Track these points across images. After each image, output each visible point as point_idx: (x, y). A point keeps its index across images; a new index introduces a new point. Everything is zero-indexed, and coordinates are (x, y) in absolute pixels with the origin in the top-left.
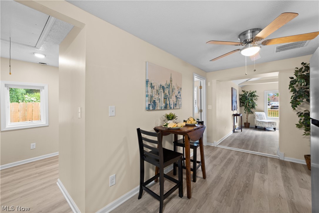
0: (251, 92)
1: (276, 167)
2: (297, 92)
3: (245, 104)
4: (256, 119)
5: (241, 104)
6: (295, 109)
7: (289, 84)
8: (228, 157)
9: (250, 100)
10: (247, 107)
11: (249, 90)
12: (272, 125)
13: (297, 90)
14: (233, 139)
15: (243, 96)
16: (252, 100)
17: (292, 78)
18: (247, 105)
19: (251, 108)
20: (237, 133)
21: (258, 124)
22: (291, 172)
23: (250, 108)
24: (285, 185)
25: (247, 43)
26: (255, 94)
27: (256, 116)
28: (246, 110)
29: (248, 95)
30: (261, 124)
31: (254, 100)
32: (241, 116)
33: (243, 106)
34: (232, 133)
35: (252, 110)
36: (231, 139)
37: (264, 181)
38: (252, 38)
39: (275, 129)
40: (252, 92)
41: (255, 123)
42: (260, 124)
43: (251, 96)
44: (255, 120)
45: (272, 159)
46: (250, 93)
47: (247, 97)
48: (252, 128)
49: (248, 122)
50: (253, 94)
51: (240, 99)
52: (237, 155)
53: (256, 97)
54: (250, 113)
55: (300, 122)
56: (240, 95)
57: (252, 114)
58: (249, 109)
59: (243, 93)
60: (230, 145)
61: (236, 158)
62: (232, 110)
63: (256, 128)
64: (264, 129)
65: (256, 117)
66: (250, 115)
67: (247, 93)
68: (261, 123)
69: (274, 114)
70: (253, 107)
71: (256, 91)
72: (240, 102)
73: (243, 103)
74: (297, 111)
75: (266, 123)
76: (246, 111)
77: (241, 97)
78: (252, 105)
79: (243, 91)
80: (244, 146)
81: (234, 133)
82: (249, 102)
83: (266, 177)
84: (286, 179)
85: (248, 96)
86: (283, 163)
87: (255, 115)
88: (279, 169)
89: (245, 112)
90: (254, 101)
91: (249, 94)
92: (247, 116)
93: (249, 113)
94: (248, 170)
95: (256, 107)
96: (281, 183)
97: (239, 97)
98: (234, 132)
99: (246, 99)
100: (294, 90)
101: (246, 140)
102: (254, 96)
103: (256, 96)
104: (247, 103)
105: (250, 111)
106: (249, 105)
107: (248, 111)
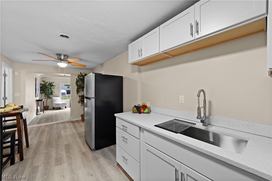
0: (50, 83)
1: (70, 125)
2: (79, 86)
5: (42, 91)
6: (78, 94)
7: (76, 82)
8: (40, 130)
9: (50, 89)
10: (46, 94)
11: (49, 81)
12: (64, 105)
13: (79, 85)
14: (39, 119)
15: (43, 86)
16: (51, 88)
17: (77, 79)
18: (47, 92)
19: (50, 94)
20: (40, 115)
22: (76, 124)
24: (75, 129)
25: (61, 60)
28: (46, 96)
29: (47, 84)
31: (52, 89)
32: (44, 101)
33: (43, 93)
34: (36, 115)
35: (51, 96)
36: (37, 120)
37: (66, 132)
38: (64, 59)
39: (66, 107)
41: (53, 106)
42: (56, 105)
43: (50, 86)
45: (68, 122)
47: (46, 86)
48: (50, 109)
49: (48, 105)
51: (41, 88)
52: (46, 127)
53: (54, 86)
55: (79, 100)
56: (40, 84)
57: (51, 99)
58: (48, 96)
59: (43, 83)
60: (38, 123)
61: (47, 129)
62: (36, 96)
63: (54, 109)
64: (60, 109)
65: (54, 101)
66: (49, 100)
69: (64, 98)
70: (51, 94)
71: (54, 82)
72: (41, 90)
73: (43, 90)
74: (78, 95)
75: (61, 104)
77: (41, 86)
79: (43, 81)
80: (49, 121)
81: (37, 116)
82: (49, 90)
83: (67, 130)
84: (75, 127)
85: (48, 85)
86: (73, 122)
87: (53, 99)
88: (72, 125)
89: (45, 98)
92: (47, 101)
94: (57, 131)
95: (53, 93)
96: (73, 129)
97: (40, 86)
98: (37, 114)
99: (46, 88)
100: (77, 85)
101: (49, 117)
102: (52, 85)
104: (47, 90)
105: (49, 96)
106: (48, 93)
107: (47, 97)
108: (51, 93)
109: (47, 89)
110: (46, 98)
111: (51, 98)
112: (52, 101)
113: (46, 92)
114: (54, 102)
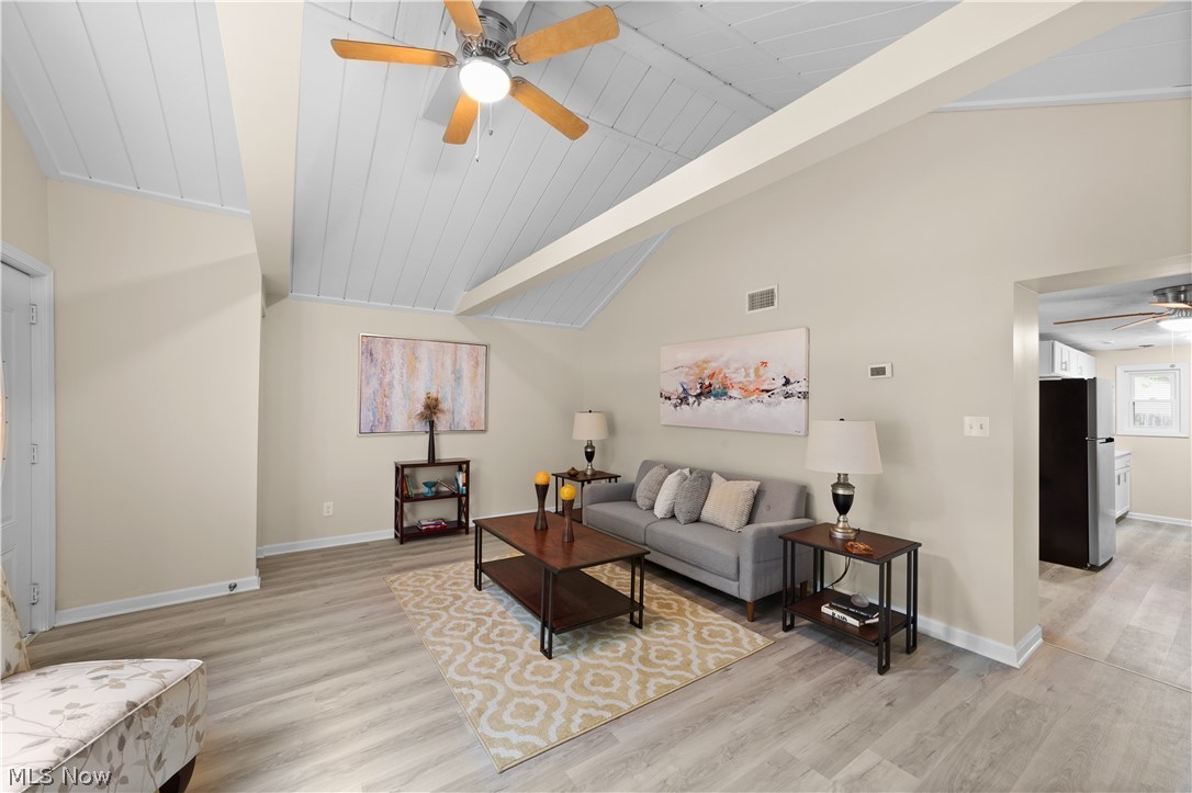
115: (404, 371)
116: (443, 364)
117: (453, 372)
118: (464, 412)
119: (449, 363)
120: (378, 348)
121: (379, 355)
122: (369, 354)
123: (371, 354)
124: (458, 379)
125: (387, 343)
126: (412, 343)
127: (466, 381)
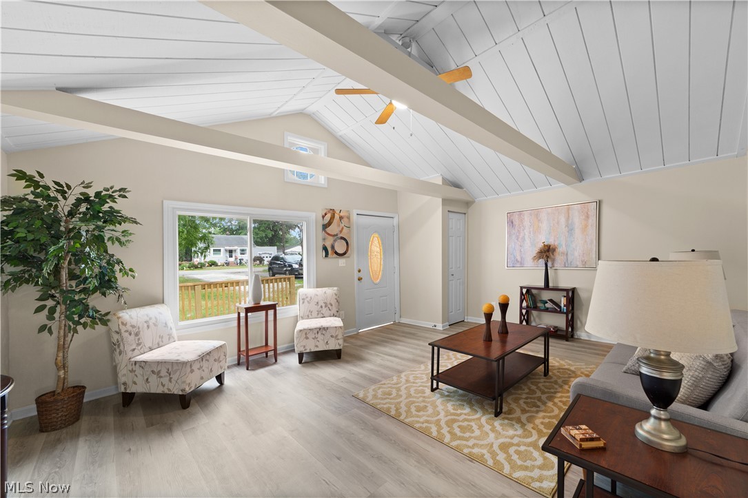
0: (91, 193)
3: (47, 269)
4: (130, 354)
9: (89, 243)
10: (58, 286)
16: (98, 240)
18: (64, 274)
21: (140, 380)
23: (84, 291)
26: (120, 205)
27: (125, 335)
28: (52, 311)
29: (64, 206)
30: (165, 380)
31: (109, 244)
33: (23, 280)
40: (98, 194)
41: (122, 379)
42: (153, 378)
43: (95, 217)
44: (118, 358)
46: (87, 199)
47: (57, 221)
49: (72, 380)
50: (106, 208)
53: (125, 226)
54: (85, 325)
57: (99, 326)
63: (129, 405)
65: (130, 341)
66: (84, 336)
67: (63, 193)
68: (163, 373)
70: (106, 283)
76: (51, 317)
78: (97, 270)
82: (80, 257)
85: (71, 214)
87: (123, 328)
89: (43, 325)
90: (113, 248)
91: (79, 202)
92: (61, 345)
93: (78, 323)
95: (122, 281)
99: (57, 238)
102: (113, 217)
103: (126, 219)
104: (59, 259)
105: (86, 308)
106: (72, 276)
107: (69, 318)
108: (101, 276)
109: (63, 242)
110: (54, 325)
111: (104, 320)
112: (114, 347)
113: (57, 271)
114: (128, 348)
115: (531, 229)
116: (558, 223)
117: (567, 226)
118: (576, 254)
119: (563, 220)
120: (516, 218)
121: (516, 223)
122: (511, 223)
123: (512, 223)
124: (571, 230)
125: (521, 214)
126: (536, 213)
127: (577, 232)
